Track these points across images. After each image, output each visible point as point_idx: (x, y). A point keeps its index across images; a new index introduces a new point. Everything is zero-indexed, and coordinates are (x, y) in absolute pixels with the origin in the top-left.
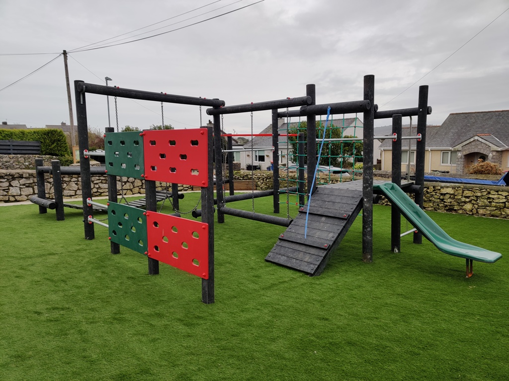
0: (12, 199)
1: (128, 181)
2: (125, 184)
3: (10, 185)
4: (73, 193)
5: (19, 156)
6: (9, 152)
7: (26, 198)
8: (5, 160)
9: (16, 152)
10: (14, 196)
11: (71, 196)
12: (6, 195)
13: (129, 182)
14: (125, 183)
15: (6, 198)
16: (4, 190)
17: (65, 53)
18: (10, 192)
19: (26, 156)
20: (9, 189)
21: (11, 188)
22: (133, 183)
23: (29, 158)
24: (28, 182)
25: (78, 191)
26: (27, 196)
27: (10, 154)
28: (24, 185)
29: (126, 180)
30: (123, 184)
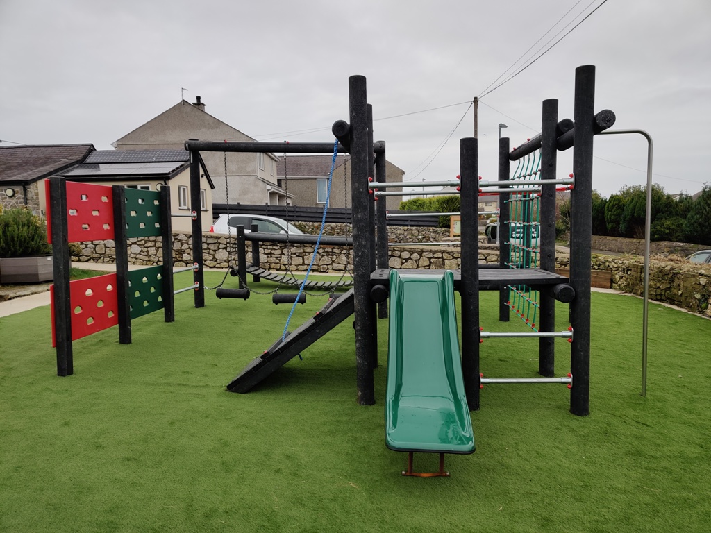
0: (283, 267)
1: (410, 258)
2: (406, 262)
3: (282, 254)
4: (342, 267)
5: (414, 228)
6: (407, 223)
7: (296, 268)
8: (399, 232)
9: (413, 223)
10: (285, 265)
11: (340, 270)
12: (278, 263)
13: (412, 259)
14: (407, 260)
15: (278, 266)
16: (277, 258)
17: (476, 101)
18: (281, 261)
19: (421, 228)
20: (281, 257)
21: (283, 256)
22: (417, 261)
23: (423, 231)
24: (299, 251)
25: (349, 266)
26: (297, 266)
27: (407, 226)
28: (295, 254)
29: (407, 257)
30: (404, 261)
